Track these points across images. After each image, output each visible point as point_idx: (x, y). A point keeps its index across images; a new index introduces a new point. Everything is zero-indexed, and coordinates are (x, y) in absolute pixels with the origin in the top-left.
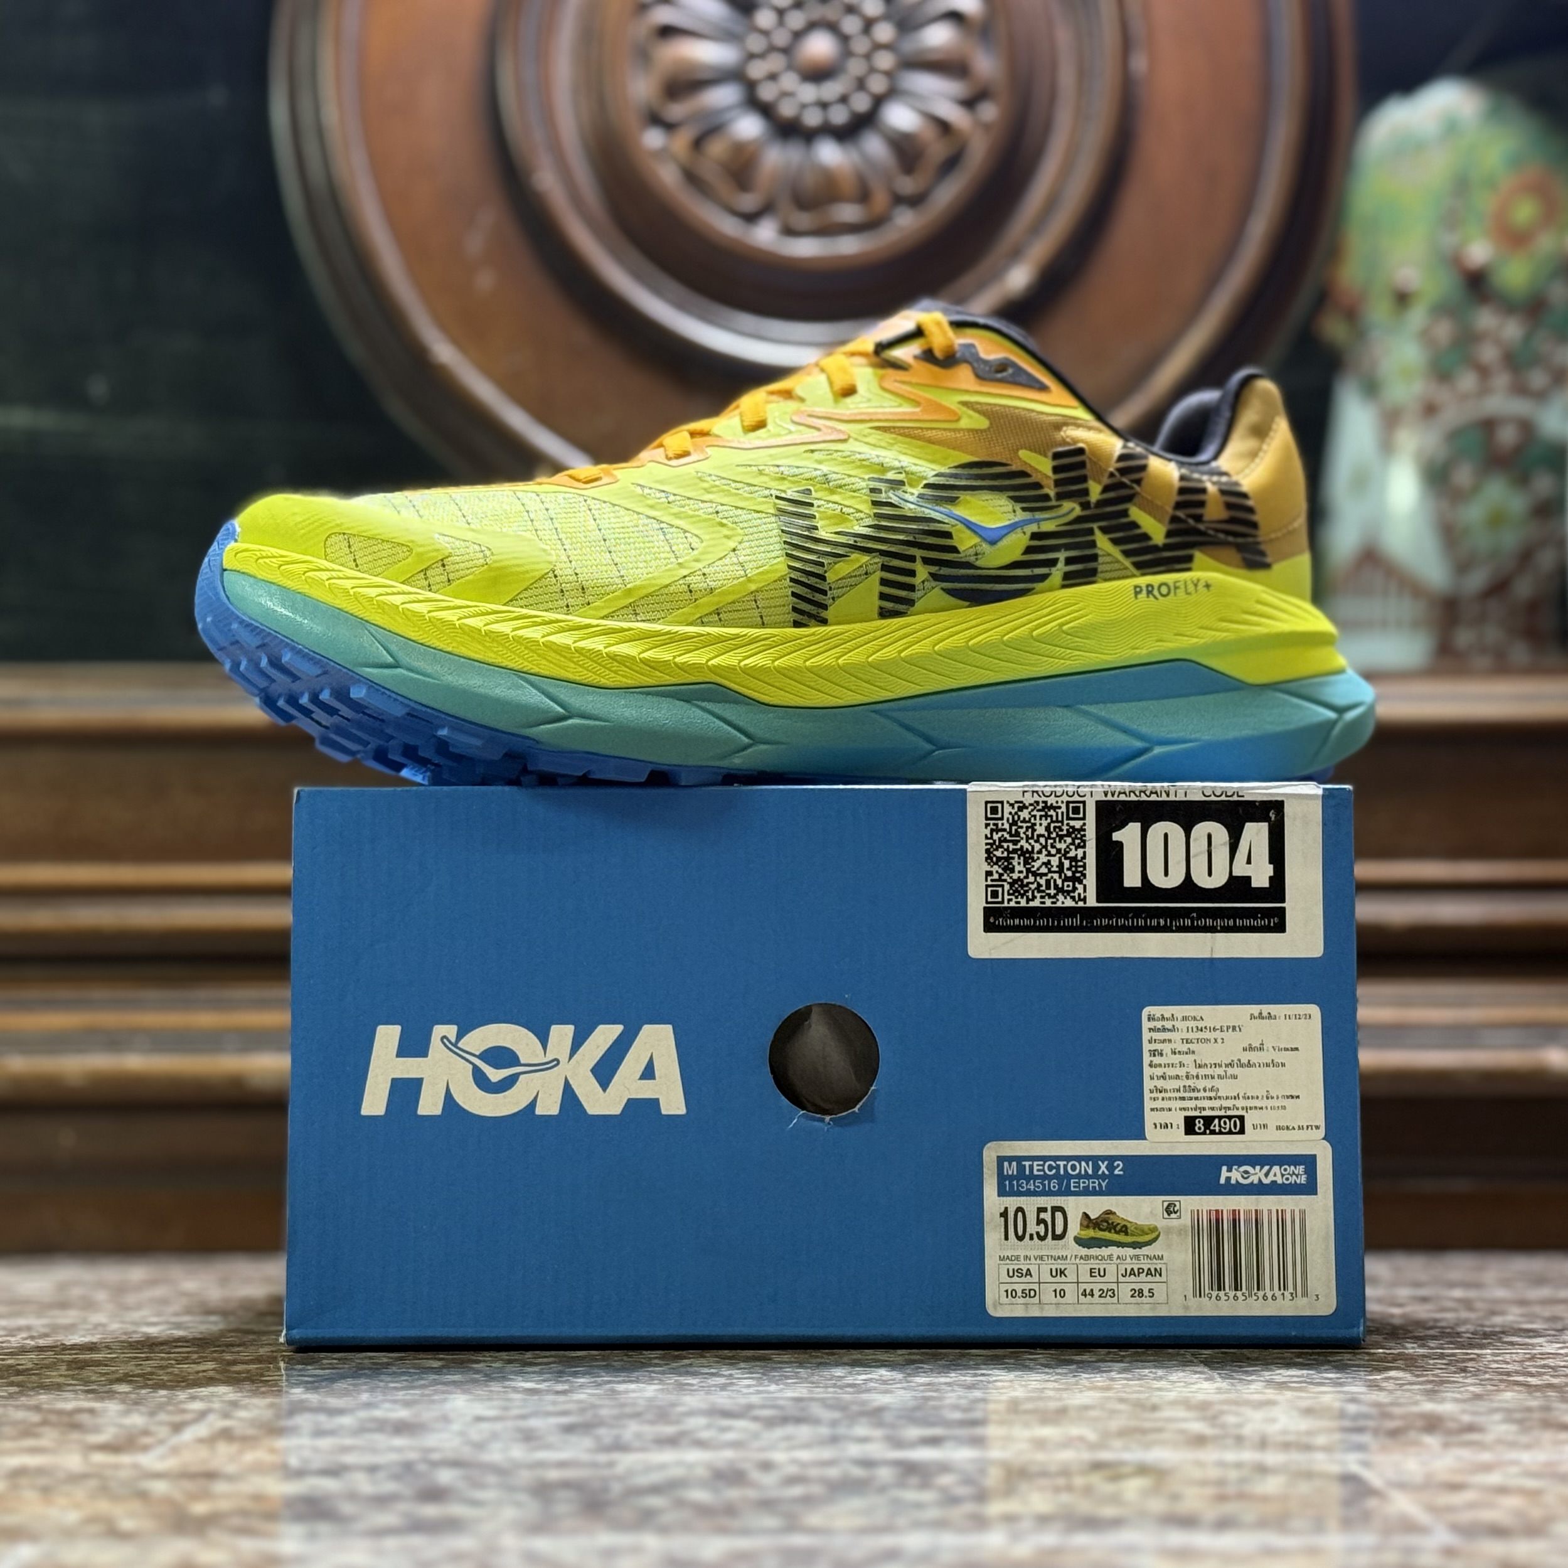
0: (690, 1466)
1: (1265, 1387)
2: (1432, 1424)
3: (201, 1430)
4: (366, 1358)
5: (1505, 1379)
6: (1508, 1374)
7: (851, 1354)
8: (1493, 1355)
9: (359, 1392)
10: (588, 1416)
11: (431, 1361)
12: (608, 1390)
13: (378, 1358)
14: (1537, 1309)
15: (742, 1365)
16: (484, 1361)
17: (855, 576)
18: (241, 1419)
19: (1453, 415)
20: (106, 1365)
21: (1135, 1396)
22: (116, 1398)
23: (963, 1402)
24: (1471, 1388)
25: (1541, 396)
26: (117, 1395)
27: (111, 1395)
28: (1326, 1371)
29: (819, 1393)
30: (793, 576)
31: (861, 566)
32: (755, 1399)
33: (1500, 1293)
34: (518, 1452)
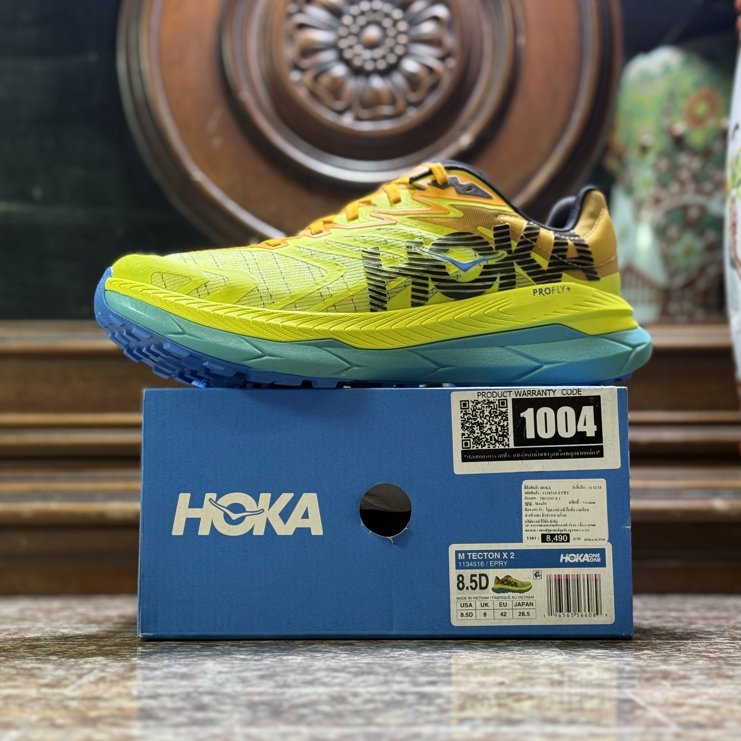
0: (320, 695)
1: (586, 658)
2: (666, 675)
3: (91, 677)
4: (165, 644)
5: (699, 654)
6: (700, 652)
7: (392, 642)
8: (692, 643)
9: (163, 660)
10: (271, 671)
11: (196, 645)
12: (279, 659)
13: (171, 644)
14: (711, 622)
15: (341, 647)
16: (221, 646)
17: (400, 287)
18: (109, 672)
19: (668, 203)
20: (45, 647)
21: (526, 662)
22: (51, 663)
23: (445, 665)
24: (683, 659)
25: (709, 194)
26: (51, 661)
27: (48, 661)
28: (614, 650)
29: (378, 660)
30: (370, 288)
31: (402, 283)
32: (348, 663)
33: (693, 614)
34: (239, 688)
